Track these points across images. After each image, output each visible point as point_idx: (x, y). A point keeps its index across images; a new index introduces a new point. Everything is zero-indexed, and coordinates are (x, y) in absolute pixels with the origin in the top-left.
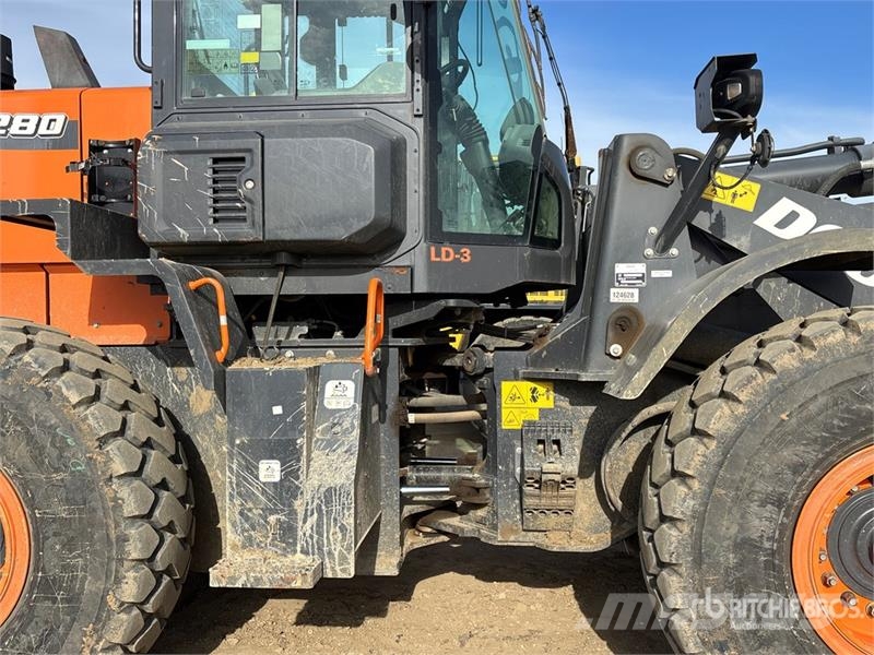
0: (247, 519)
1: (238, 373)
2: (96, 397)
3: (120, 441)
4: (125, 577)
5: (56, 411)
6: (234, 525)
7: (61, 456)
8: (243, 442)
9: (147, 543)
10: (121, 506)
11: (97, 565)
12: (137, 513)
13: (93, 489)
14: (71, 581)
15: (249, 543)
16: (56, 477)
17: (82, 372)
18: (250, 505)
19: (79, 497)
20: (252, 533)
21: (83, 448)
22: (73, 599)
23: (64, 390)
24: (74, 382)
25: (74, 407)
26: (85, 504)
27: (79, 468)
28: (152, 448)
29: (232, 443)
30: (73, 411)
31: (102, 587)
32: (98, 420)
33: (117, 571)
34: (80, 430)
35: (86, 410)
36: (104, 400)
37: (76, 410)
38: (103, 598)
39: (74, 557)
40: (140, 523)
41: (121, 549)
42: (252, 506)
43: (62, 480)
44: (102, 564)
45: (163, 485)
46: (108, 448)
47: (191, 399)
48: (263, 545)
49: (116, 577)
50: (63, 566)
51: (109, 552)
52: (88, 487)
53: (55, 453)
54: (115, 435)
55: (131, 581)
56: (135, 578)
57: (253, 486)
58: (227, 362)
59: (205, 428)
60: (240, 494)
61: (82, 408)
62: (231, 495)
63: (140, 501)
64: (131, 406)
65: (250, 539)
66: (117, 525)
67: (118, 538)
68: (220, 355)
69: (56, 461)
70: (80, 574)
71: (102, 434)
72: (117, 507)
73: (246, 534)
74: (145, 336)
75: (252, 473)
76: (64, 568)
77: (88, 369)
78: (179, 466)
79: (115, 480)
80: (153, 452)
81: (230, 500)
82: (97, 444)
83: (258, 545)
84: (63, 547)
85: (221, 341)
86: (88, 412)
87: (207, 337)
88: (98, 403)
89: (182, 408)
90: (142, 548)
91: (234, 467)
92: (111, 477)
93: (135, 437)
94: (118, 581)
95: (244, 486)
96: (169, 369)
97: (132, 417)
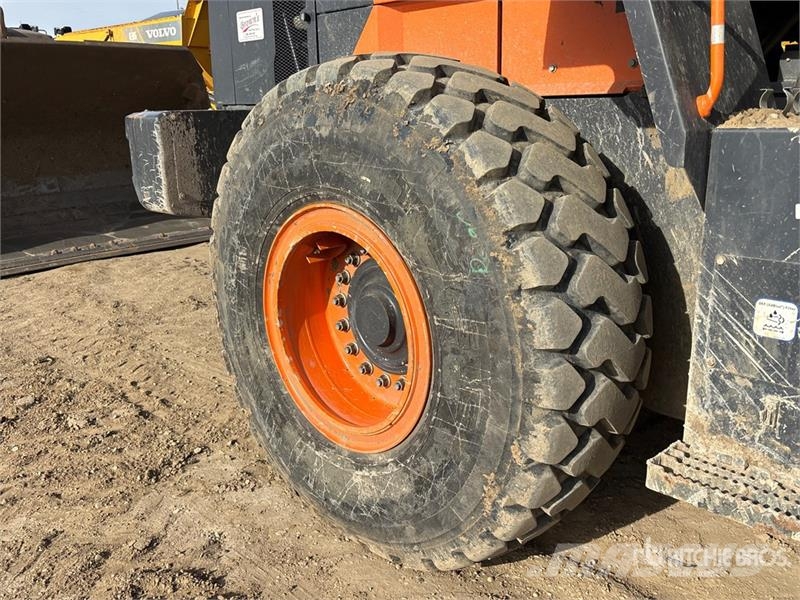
0: (724, 389)
1: (734, 136)
2: (512, 168)
3: (537, 238)
4: (533, 429)
5: (458, 187)
6: (700, 392)
7: (460, 252)
8: (729, 263)
9: (564, 390)
10: (531, 333)
11: (500, 403)
12: (552, 347)
13: (497, 301)
14: (471, 415)
15: (722, 427)
16: (457, 278)
17: (498, 131)
18: (731, 368)
19: (480, 310)
20: (730, 414)
21: (487, 243)
22: (473, 435)
23: (467, 157)
24: (481, 147)
25: (479, 183)
26: (486, 320)
27: (481, 270)
28: (589, 249)
29: (710, 261)
30: (476, 189)
31: (506, 432)
32: (508, 204)
33: (523, 417)
34: (485, 218)
35: (494, 188)
36: (522, 174)
37: (481, 188)
38: (506, 446)
39: (474, 386)
40: (557, 360)
41: (529, 391)
42: (734, 371)
43: (462, 283)
44: (506, 404)
45: (600, 306)
46: (518, 248)
47: (667, 175)
48: (747, 437)
49: (523, 425)
50: (462, 393)
51: (515, 389)
52: (490, 299)
53: (455, 246)
54: (531, 228)
55: (541, 436)
56: (546, 434)
57: (740, 339)
58: (716, 117)
59: (685, 221)
60: (714, 347)
61: (489, 186)
62: (700, 346)
63: (559, 329)
64: (565, 185)
65: (725, 421)
66: (525, 358)
67: (526, 374)
68: (704, 104)
69: (455, 257)
70: (481, 409)
71: (511, 225)
72: (526, 333)
73: (719, 412)
74: (612, 82)
75: (740, 317)
76: (464, 395)
77: (505, 127)
78: (631, 279)
79: (524, 294)
80: (588, 257)
81: (698, 353)
82: (504, 239)
83: (738, 435)
84: (462, 369)
85: (709, 77)
86: (495, 191)
87: (683, 69)
88: (514, 179)
89: (654, 189)
90: (556, 396)
91: (710, 301)
92: (520, 289)
93: (561, 234)
94: (525, 431)
95: (724, 336)
96: (640, 131)
97: (561, 201)
